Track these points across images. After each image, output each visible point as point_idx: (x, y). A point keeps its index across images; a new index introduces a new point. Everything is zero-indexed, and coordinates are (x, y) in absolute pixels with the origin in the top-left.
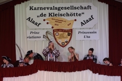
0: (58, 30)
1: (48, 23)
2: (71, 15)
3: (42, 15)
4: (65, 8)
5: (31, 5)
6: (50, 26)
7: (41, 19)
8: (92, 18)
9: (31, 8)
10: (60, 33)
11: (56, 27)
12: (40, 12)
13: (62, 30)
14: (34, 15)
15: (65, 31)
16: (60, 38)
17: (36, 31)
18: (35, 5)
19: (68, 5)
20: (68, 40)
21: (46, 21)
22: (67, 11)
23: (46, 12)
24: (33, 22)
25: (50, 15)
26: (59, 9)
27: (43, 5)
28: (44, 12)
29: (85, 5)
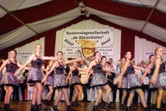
0: (85, 48)
2: (95, 38)
3: (75, 38)
4: (91, 33)
5: (68, 31)
6: (80, 45)
7: (74, 41)
8: (109, 40)
9: (68, 33)
10: (87, 50)
11: (84, 46)
12: (73, 35)
13: (88, 48)
14: (69, 37)
15: (90, 49)
16: (86, 53)
17: (71, 49)
19: (93, 31)
20: (92, 55)
21: (77, 42)
23: (78, 36)
24: (69, 43)
25: (80, 38)
26: (86, 33)
27: (76, 31)
28: (76, 35)
29: (104, 31)
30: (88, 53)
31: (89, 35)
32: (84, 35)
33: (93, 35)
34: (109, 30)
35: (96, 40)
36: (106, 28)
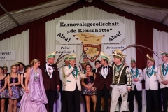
0: (88, 45)
1: (77, 39)
2: (100, 31)
3: (72, 31)
4: (94, 25)
5: (62, 21)
6: (79, 42)
8: (119, 34)
9: (61, 25)
10: (89, 48)
11: (85, 43)
12: (70, 28)
13: (91, 46)
14: (64, 31)
15: (94, 46)
16: (89, 53)
17: (67, 46)
18: (66, 22)
19: (97, 21)
20: (97, 55)
21: (76, 37)
22: (96, 27)
24: (64, 38)
25: (80, 31)
26: (88, 25)
27: (73, 22)
29: (113, 21)
30: (91, 52)
31: (92, 28)
32: (85, 28)
33: (98, 28)
34: (118, 21)
35: (102, 34)
36: (114, 18)
